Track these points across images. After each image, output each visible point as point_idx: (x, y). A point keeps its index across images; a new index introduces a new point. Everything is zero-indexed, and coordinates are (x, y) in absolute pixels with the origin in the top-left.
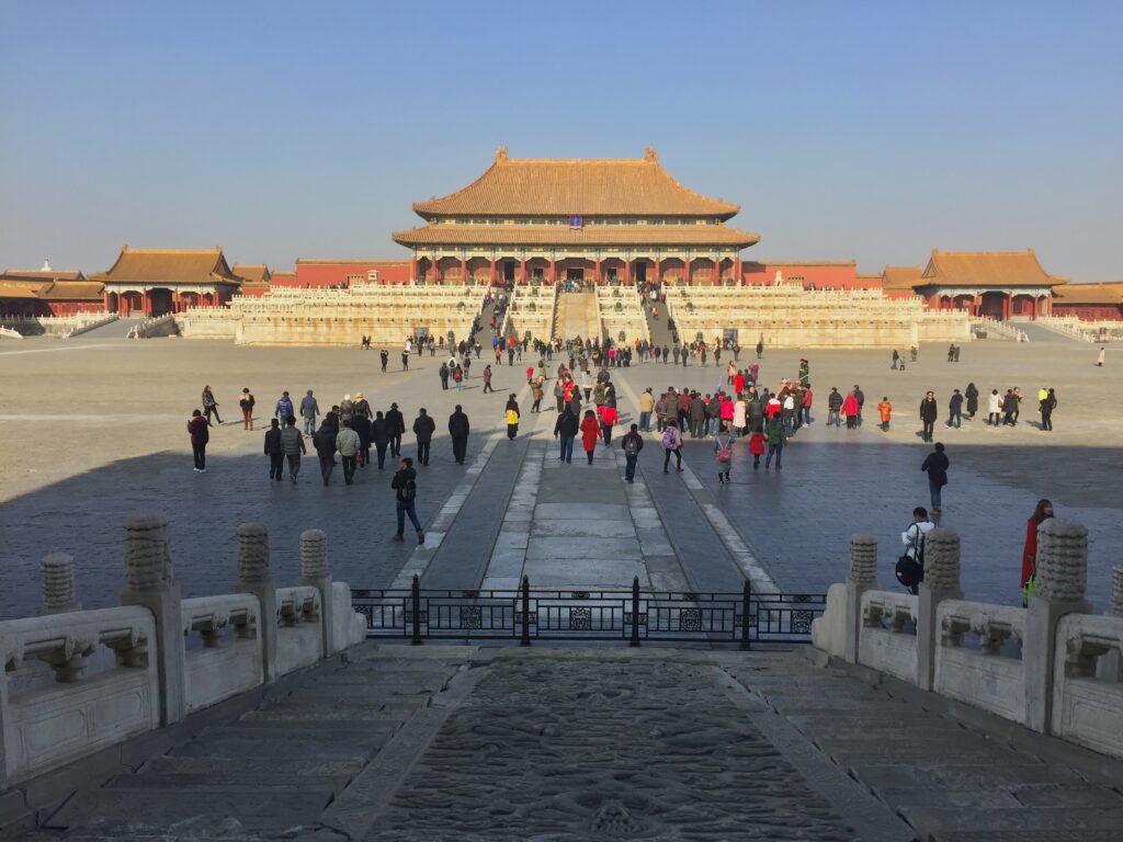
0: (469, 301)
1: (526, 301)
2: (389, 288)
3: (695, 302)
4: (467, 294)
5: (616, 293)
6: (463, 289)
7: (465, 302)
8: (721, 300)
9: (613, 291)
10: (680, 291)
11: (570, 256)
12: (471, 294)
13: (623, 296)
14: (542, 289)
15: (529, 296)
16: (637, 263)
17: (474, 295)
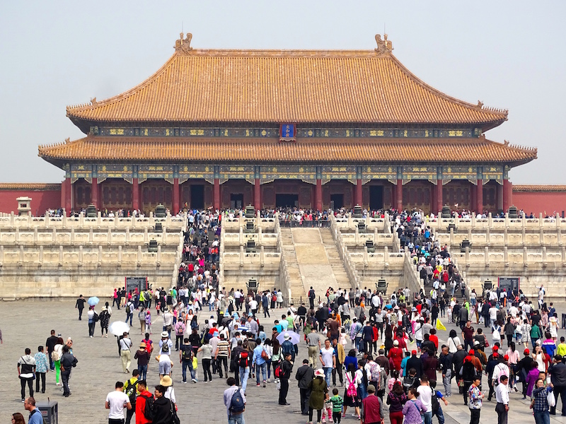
0: (164, 238)
1: (241, 238)
2: (47, 221)
3: (474, 239)
4: (158, 228)
5: (361, 226)
6: (151, 222)
7: (158, 240)
8: (506, 237)
9: (357, 224)
10: (447, 224)
11: (281, 177)
12: (164, 229)
13: (373, 232)
14: (259, 222)
15: (244, 232)
16: (371, 187)
17: (168, 231)
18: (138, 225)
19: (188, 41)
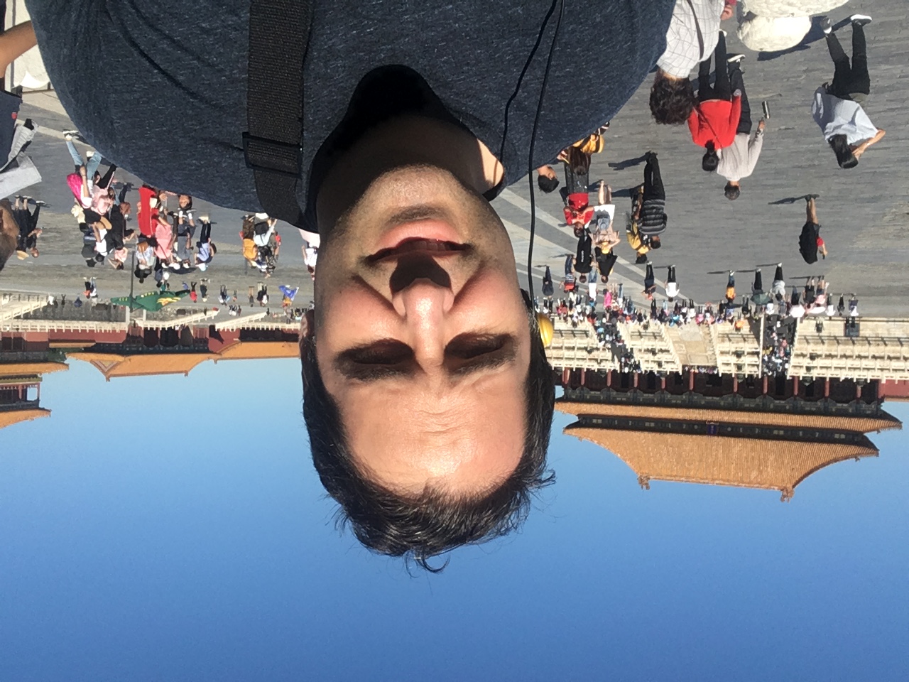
0: (806, 362)
1: (746, 360)
2: (896, 376)
3: (584, 354)
4: (808, 369)
5: (660, 364)
6: (815, 374)
7: (809, 361)
8: (563, 355)
9: (663, 367)
10: (602, 364)
11: (718, 398)
12: (805, 368)
13: (652, 361)
14: (733, 371)
15: (744, 364)
16: (655, 389)
17: (801, 367)
18: (824, 371)
19: (784, 496)
